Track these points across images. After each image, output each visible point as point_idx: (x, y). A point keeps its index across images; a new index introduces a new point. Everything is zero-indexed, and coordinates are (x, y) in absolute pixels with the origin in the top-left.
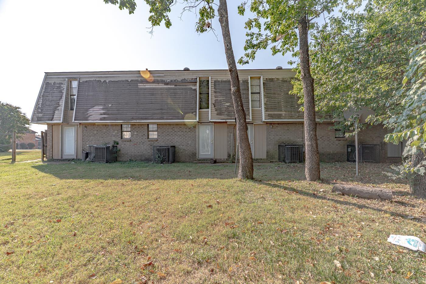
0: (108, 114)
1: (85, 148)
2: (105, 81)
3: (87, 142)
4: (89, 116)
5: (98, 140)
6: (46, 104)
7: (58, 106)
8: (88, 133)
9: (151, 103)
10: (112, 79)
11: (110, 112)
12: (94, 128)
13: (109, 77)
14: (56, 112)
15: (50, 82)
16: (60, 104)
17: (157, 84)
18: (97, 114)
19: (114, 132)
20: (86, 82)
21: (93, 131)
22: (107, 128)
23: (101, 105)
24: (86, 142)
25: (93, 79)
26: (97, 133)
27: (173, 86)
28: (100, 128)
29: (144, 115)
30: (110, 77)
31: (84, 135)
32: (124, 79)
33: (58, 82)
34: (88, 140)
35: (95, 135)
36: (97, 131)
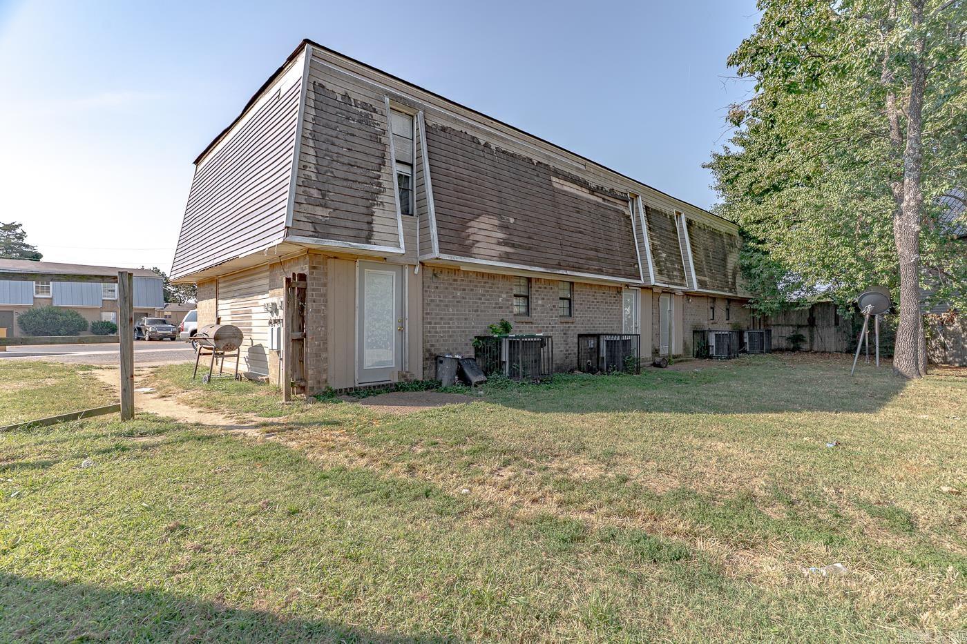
0: (513, 246)
1: (432, 346)
2: (486, 145)
3: (439, 323)
4: (474, 244)
5: (466, 319)
6: (332, 173)
7: (379, 193)
8: (442, 295)
9: (580, 232)
10: (504, 147)
11: (516, 239)
12: (455, 280)
13: (494, 135)
14: (377, 211)
15: (328, 86)
16: (385, 184)
17: (579, 188)
18: (490, 240)
19: (499, 296)
20: (444, 129)
21: (455, 289)
22: (485, 283)
23: (493, 214)
24: (435, 323)
25: (458, 128)
26: (464, 298)
27: (600, 201)
28: (470, 281)
29: (575, 260)
30: (497, 136)
31: (432, 301)
32: (525, 154)
33: (360, 99)
34: (441, 319)
35: (458, 302)
36: (464, 290)
